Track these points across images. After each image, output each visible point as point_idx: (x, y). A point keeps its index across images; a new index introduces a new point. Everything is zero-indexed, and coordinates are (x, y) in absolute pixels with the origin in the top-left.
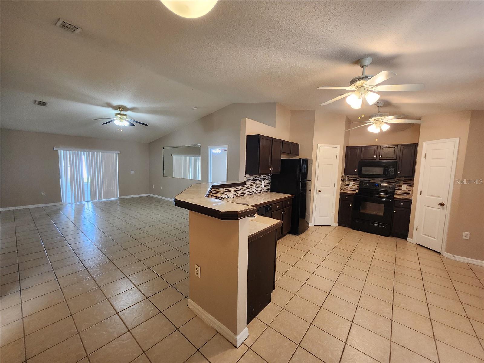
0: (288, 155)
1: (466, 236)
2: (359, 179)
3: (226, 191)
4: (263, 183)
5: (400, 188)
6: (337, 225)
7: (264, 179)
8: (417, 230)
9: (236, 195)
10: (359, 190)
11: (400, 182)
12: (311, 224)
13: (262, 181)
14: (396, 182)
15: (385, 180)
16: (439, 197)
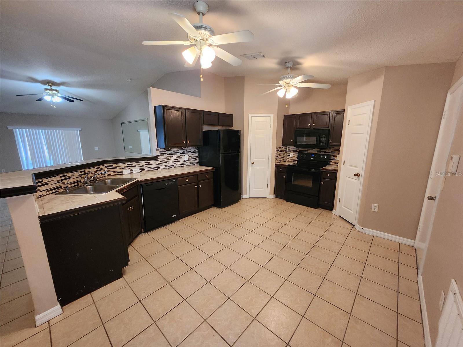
0: (223, 127)
1: (375, 209)
2: (298, 149)
3: (128, 166)
4: (186, 157)
5: (335, 158)
6: (272, 197)
7: (187, 153)
8: (339, 202)
9: (145, 169)
10: (298, 161)
11: (335, 152)
12: (244, 196)
13: (185, 154)
14: (331, 152)
15: (321, 150)
16: (356, 167)
